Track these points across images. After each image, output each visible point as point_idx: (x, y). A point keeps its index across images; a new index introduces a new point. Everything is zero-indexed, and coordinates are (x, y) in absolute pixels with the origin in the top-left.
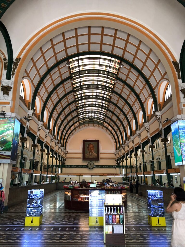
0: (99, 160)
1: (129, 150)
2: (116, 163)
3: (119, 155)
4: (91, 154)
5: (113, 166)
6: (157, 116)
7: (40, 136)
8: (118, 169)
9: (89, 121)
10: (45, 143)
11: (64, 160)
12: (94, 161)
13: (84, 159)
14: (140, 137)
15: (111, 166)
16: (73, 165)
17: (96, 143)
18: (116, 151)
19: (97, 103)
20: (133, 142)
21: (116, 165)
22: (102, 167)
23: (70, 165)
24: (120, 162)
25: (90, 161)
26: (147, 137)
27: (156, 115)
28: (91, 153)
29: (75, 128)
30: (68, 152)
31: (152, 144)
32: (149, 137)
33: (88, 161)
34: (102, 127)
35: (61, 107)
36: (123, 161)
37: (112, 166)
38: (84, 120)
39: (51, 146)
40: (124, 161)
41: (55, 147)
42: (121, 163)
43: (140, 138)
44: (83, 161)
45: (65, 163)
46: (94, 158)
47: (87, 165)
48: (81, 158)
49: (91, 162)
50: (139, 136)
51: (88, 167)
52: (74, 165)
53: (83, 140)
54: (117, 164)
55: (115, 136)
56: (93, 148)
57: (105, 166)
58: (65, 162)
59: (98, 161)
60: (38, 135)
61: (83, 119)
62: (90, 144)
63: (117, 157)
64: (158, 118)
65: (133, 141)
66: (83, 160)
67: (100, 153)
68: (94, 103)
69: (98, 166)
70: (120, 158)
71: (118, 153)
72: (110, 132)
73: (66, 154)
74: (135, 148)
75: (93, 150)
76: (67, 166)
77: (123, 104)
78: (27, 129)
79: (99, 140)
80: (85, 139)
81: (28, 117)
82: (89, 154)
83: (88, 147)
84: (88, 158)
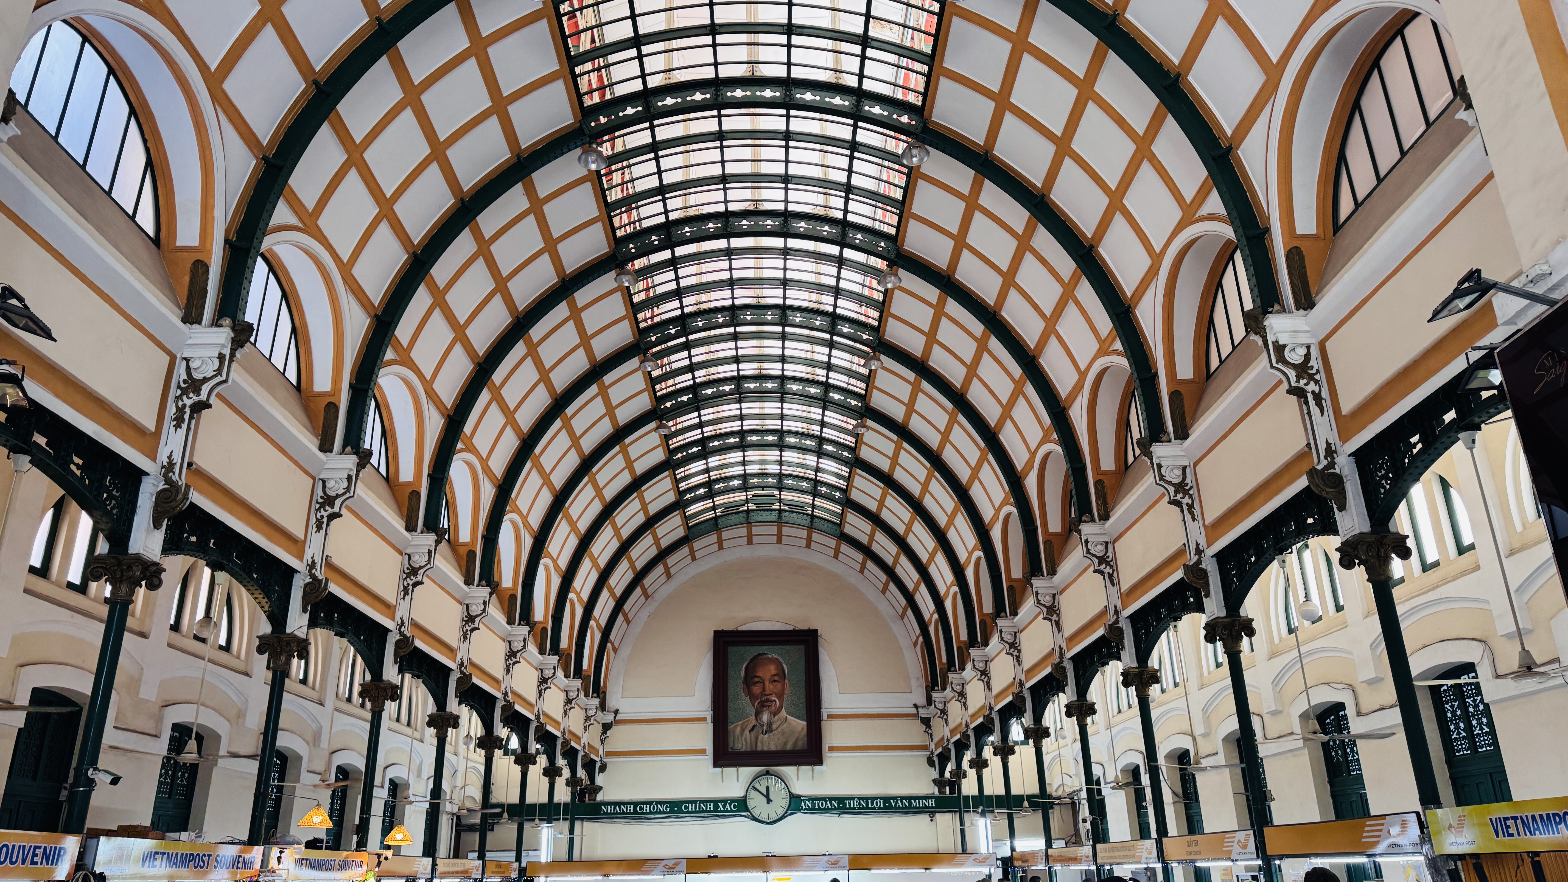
0: (820, 762)
1: (1021, 684)
2: (934, 781)
3: (952, 725)
4: (770, 724)
5: (916, 798)
6: (1280, 349)
7: (329, 565)
8: (946, 821)
9: (752, 507)
10: (401, 634)
11: (589, 766)
12: (789, 771)
14: (1108, 570)
15: (903, 798)
16: (650, 803)
17: (797, 652)
18: (930, 701)
19: (791, 370)
20: (1055, 618)
21: (936, 791)
22: (841, 805)
23: (630, 803)
24: (959, 774)
25: (763, 769)
26: (1180, 552)
27: (1276, 343)
28: (765, 717)
29: (663, 555)
30: (619, 717)
31: (1226, 606)
32: (1199, 552)
33: (747, 772)
34: (832, 543)
35: (541, 388)
36: (980, 764)
37: (909, 798)
38: (719, 500)
39: (462, 664)
40: (985, 764)
41: (508, 671)
42: (965, 776)
43: (1111, 576)
44: (719, 770)
45: (600, 788)
46: (789, 747)
47: (743, 794)
48: (703, 752)
49: (768, 773)
50: (1102, 560)
51: (747, 810)
52: (658, 803)
53: (716, 632)
54: (939, 783)
55: (917, 598)
56: (779, 686)
57: (860, 799)
58: (600, 780)
59: (817, 768)
60: (318, 560)
61: (711, 489)
62: (755, 657)
63: (936, 739)
64: (1294, 366)
65: (1052, 612)
66: (716, 765)
67: (825, 717)
68: (773, 368)
69: (812, 799)
70: (961, 747)
71: (944, 712)
72: (883, 577)
73: (606, 727)
74: (1072, 659)
75: (780, 696)
76: (611, 809)
77: (967, 349)
78: (161, 486)
79: (816, 631)
80: (729, 627)
81: (185, 382)
82: (754, 727)
83: (749, 680)
84: (749, 749)
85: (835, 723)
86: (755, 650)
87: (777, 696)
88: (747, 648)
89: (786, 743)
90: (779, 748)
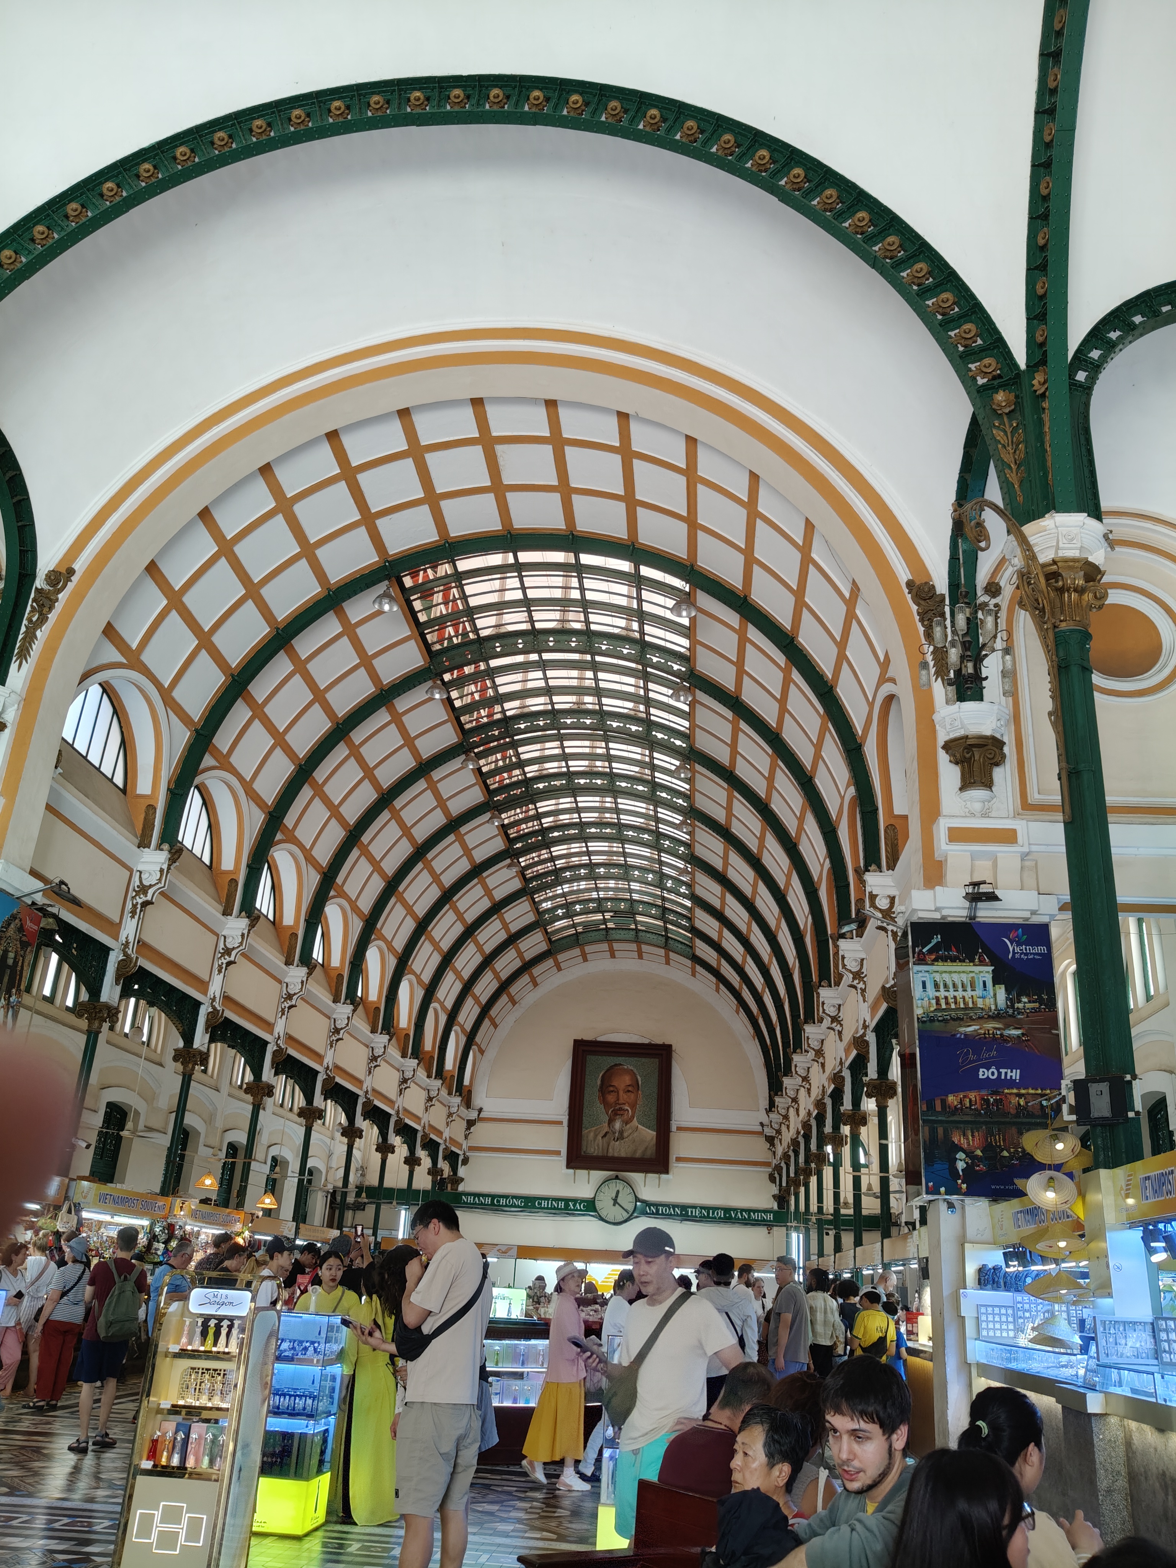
0: (667, 1172)
2: (774, 1196)
4: (621, 1132)
5: (755, 1211)
8: (778, 1233)
11: (452, 1158)
12: (637, 1177)
15: (742, 1210)
16: (506, 1197)
17: (652, 1064)
18: (770, 1122)
21: (776, 1207)
22: (683, 1212)
23: (488, 1195)
25: (612, 1174)
28: (618, 1125)
29: (527, 966)
30: (482, 1115)
33: (598, 1175)
37: (749, 1211)
38: (578, 919)
45: (462, 1180)
46: (638, 1155)
47: (592, 1196)
48: (558, 1153)
49: (617, 1178)
52: (514, 1197)
53: (575, 1041)
54: (779, 1199)
56: (632, 1096)
59: (663, 1176)
61: (569, 910)
62: (612, 1067)
66: (569, 1166)
67: (674, 1128)
72: (734, 999)
73: (470, 1123)
75: (633, 1106)
76: (471, 1199)
77: (756, 828)
78: (121, 957)
79: (670, 1046)
80: (588, 1036)
81: (138, 887)
82: (606, 1133)
83: (605, 1088)
84: (600, 1154)
85: (683, 1135)
87: (629, 1105)
88: (604, 1058)
89: (635, 1151)
90: (629, 1155)
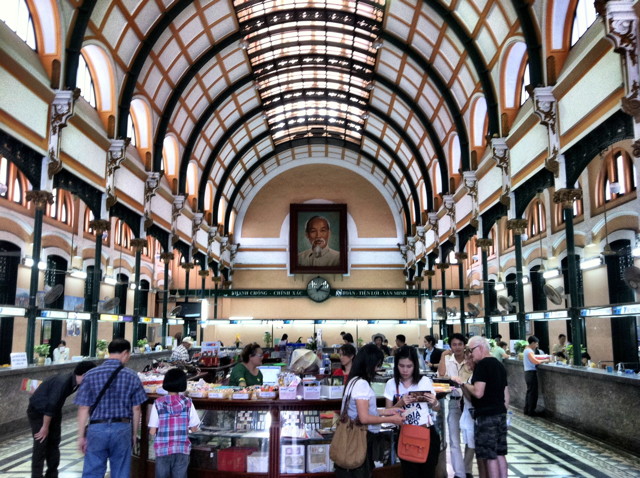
0: (347, 273)
3: (417, 254)
4: (320, 253)
5: (396, 291)
7: (63, 154)
9: (310, 135)
10: (110, 195)
11: (225, 272)
12: (330, 276)
13: (296, 266)
14: (505, 165)
16: (257, 291)
17: (336, 216)
19: (331, 50)
20: (474, 194)
21: (407, 287)
22: (357, 293)
23: (246, 290)
24: (420, 278)
25: (317, 275)
26: (545, 152)
27: (610, 20)
28: (318, 249)
29: (261, 161)
30: (240, 248)
31: (567, 182)
32: (555, 152)
33: (307, 276)
36: (430, 273)
37: (393, 291)
40: (433, 273)
41: (174, 219)
42: (422, 279)
43: (506, 168)
44: (293, 275)
46: (330, 264)
47: (305, 287)
48: (284, 266)
49: (319, 277)
50: (502, 160)
51: (307, 295)
52: (261, 290)
55: (402, 186)
56: (325, 233)
57: (367, 290)
58: (231, 278)
59: (345, 275)
60: (55, 150)
62: (313, 218)
63: (409, 262)
65: (473, 190)
66: (291, 273)
67: (350, 249)
69: (342, 291)
70: (421, 265)
71: (413, 247)
73: (233, 252)
74: (482, 215)
75: (326, 238)
76: (237, 293)
79: (346, 204)
80: (298, 201)
82: (311, 254)
83: (309, 230)
84: (309, 265)
85: (355, 253)
86: (313, 214)
87: (324, 239)
88: (308, 213)
89: (328, 263)
90: (325, 265)
